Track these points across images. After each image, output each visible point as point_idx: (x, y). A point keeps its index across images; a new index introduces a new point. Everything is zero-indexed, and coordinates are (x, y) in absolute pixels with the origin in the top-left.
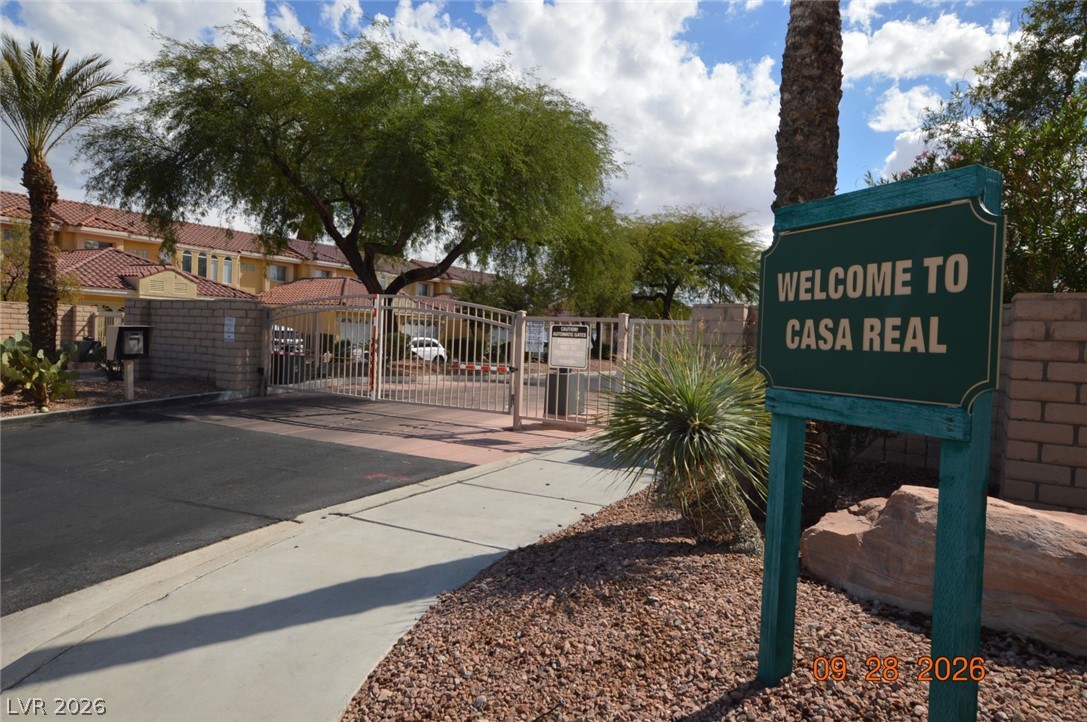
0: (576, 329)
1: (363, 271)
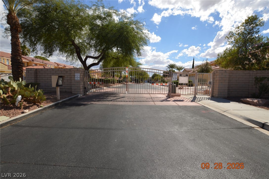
0: (185, 75)
1: (84, 63)
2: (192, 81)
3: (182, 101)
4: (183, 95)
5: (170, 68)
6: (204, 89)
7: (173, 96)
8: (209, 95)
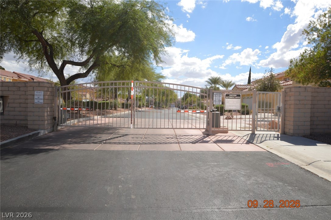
0: (236, 95)
1: (59, 72)
2: (247, 105)
3: (231, 141)
4: (232, 130)
5: (211, 84)
6: (269, 119)
7: (214, 133)
8: (278, 131)
